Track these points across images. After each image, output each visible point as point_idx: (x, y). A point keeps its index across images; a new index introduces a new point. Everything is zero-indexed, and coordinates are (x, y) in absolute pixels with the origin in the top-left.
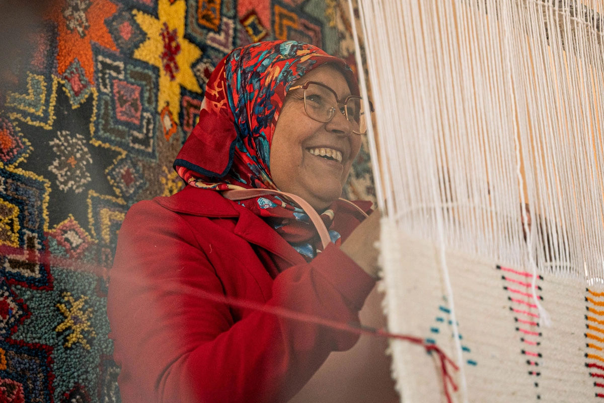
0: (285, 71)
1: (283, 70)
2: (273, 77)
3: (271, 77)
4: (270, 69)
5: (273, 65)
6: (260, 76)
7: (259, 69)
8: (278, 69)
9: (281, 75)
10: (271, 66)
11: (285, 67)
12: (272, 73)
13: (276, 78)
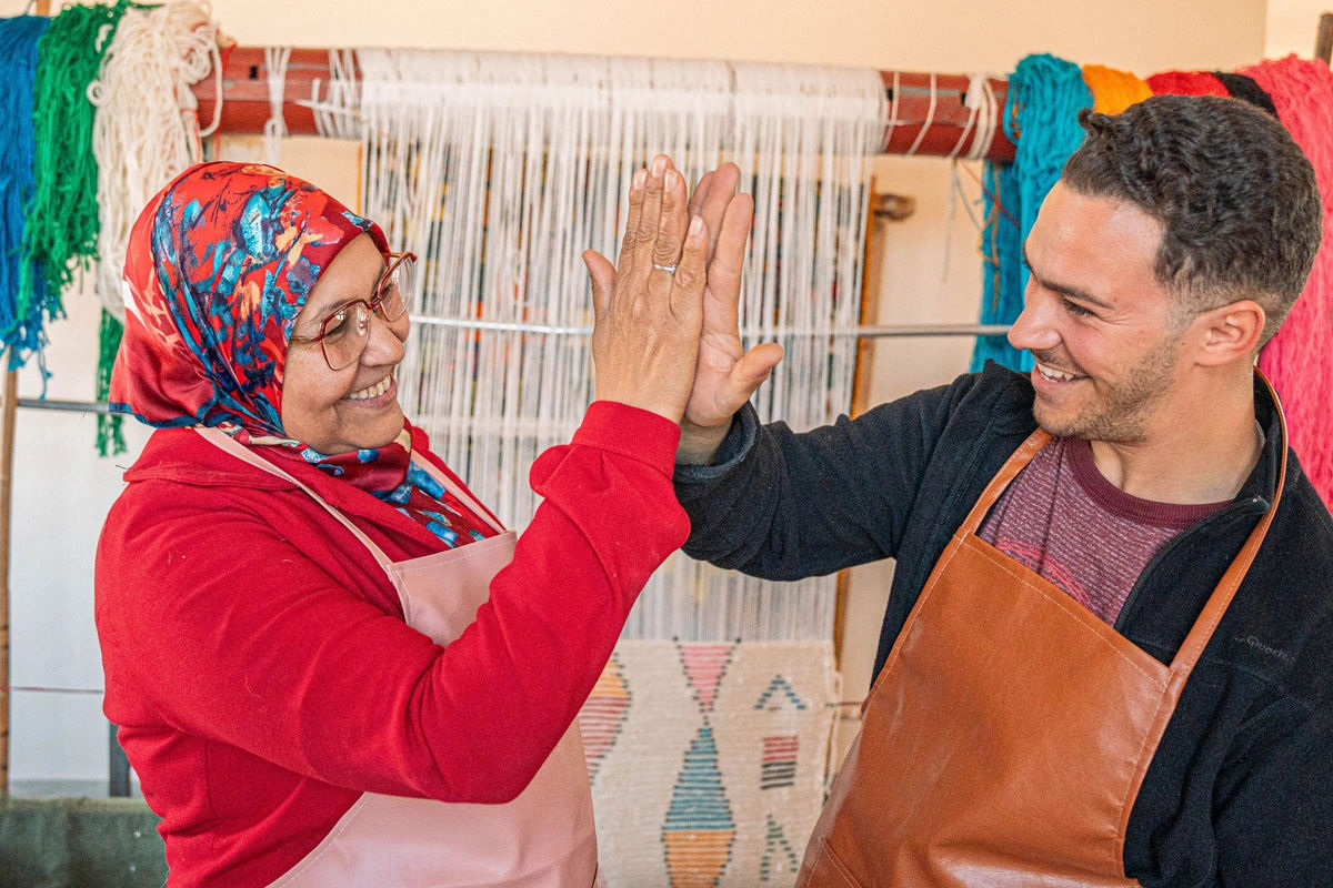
0: (270, 292)
1: (266, 288)
2: (251, 305)
3: (247, 304)
4: (240, 289)
5: (244, 278)
6: (226, 302)
7: (222, 288)
8: (255, 288)
9: (265, 301)
10: (240, 282)
11: (267, 282)
12: (247, 297)
13: (259, 307)
